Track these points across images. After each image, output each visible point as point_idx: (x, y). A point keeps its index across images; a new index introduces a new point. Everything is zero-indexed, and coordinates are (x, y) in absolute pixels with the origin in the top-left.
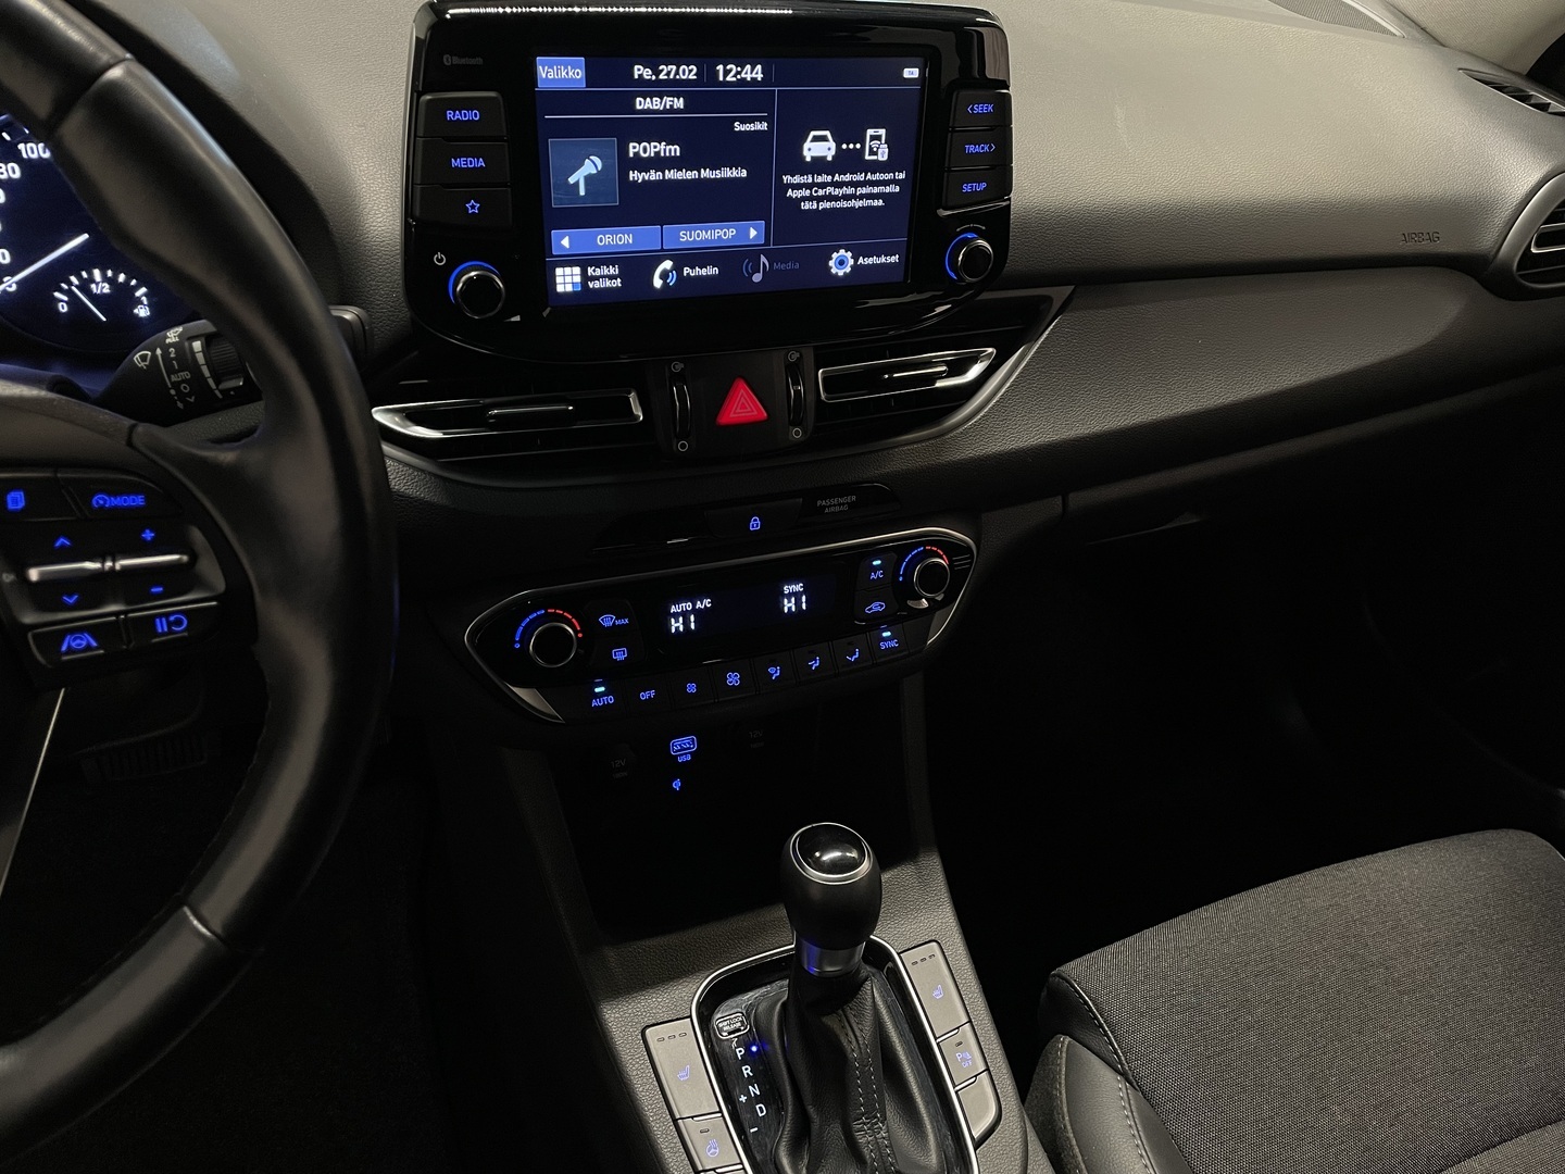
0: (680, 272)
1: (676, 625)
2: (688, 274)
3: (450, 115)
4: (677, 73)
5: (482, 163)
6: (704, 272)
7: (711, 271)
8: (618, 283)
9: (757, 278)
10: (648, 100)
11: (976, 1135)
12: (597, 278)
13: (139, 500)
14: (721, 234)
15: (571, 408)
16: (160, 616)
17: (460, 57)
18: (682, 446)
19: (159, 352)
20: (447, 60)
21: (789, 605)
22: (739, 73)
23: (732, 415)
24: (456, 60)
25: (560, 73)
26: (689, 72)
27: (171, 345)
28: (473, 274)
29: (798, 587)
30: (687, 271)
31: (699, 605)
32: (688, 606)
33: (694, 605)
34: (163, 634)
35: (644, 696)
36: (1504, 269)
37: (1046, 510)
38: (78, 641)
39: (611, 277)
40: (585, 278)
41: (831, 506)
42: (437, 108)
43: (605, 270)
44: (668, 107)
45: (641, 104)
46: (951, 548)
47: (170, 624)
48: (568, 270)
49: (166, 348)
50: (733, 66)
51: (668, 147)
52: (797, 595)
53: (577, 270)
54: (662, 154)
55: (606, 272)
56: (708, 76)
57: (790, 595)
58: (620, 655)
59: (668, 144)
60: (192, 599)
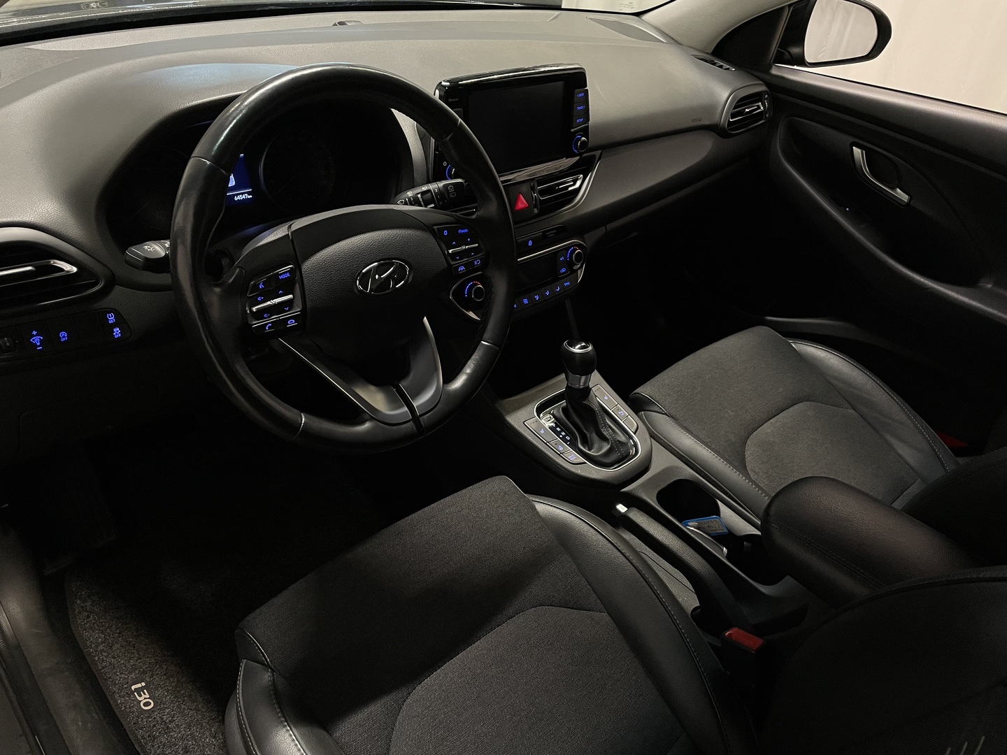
11: (634, 430)
20: (450, 100)
23: (520, 206)
24: (452, 100)
36: (723, 128)
37: (601, 231)
38: (461, 268)
41: (550, 234)
46: (580, 246)
60: (480, 256)
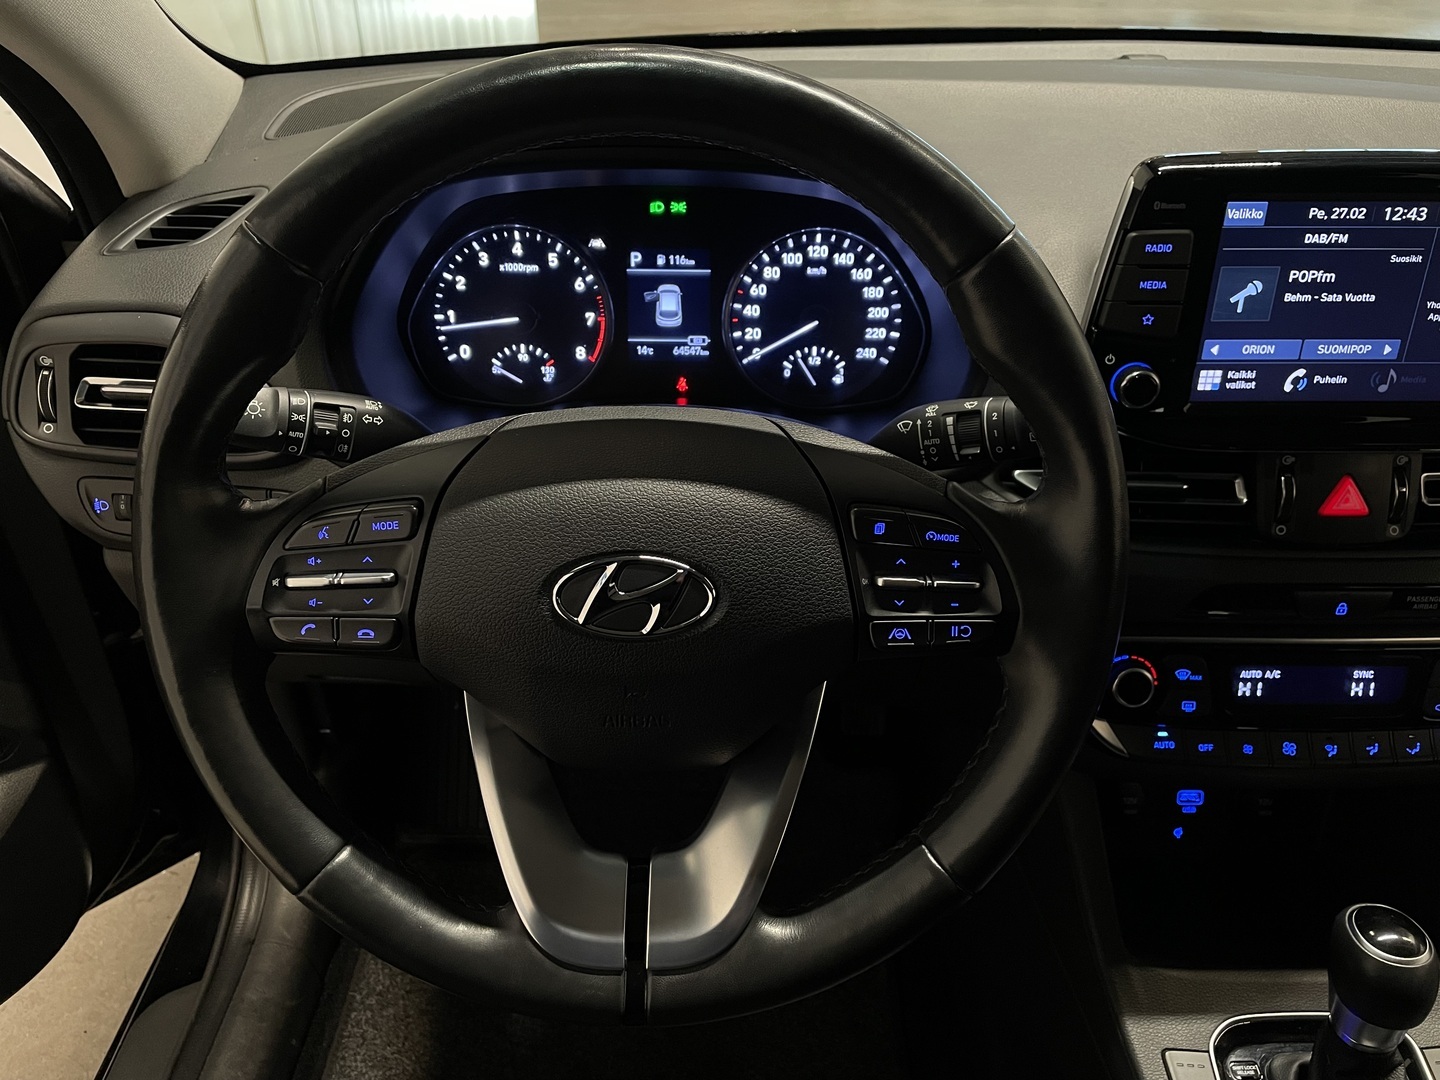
0: (1311, 379)
1: (1243, 690)
2: (1318, 382)
3: (1148, 248)
4: (1348, 213)
5: (1164, 285)
6: (1333, 380)
7: (1341, 380)
8: (1253, 385)
9: (1383, 388)
10: (1317, 236)
12: (1235, 381)
13: (956, 538)
14: (1360, 349)
15: (1185, 487)
16: (955, 624)
17: (1168, 203)
18: (1280, 530)
19: (919, 422)
20: (1157, 205)
21: (1356, 690)
22: (1406, 214)
23: (1335, 507)
24: (1164, 206)
25: (1244, 214)
26: (1358, 213)
27: (929, 418)
28: (1135, 374)
29: (1369, 674)
30: (1317, 378)
31: (1268, 675)
32: (1258, 674)
33: (1264, 674)
34: (955, 638)
35: (1202, 748)
38: (900, 634)
39: (1248, 380)
40: (1225, 379)
41: (1420, 603)
42: (1139, 243)
43: (1243, 374)
44: (1333, 242)
45: (1309, 239)
47: (960, 631)
48: (1211, 372)
49: (925, 421)
50: (1401, 209)
51: (1325, 275)
52: (1367, 682)
53: (1219, 373)
54: (1318, 280)
55: (1244, 376)
56: (1376, 216)
57: (1358, 681)
58: (1189, 707)
59: (1325, 272)
60: (978, 616)
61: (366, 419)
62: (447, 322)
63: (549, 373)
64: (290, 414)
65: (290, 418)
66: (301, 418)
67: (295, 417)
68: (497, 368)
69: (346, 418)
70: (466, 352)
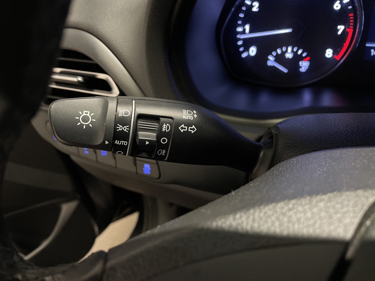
61: (182, 128)
62: (244, 32)
63: (304, 66)
64: (116, 126)
65: (115, 129)
66: (125, 129)
67: (120, 128)
68: (271, 61)
69: (165, 128)
70: (253, 51)
